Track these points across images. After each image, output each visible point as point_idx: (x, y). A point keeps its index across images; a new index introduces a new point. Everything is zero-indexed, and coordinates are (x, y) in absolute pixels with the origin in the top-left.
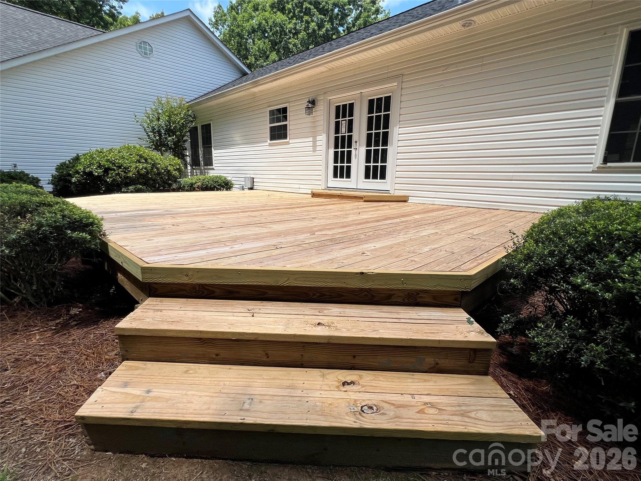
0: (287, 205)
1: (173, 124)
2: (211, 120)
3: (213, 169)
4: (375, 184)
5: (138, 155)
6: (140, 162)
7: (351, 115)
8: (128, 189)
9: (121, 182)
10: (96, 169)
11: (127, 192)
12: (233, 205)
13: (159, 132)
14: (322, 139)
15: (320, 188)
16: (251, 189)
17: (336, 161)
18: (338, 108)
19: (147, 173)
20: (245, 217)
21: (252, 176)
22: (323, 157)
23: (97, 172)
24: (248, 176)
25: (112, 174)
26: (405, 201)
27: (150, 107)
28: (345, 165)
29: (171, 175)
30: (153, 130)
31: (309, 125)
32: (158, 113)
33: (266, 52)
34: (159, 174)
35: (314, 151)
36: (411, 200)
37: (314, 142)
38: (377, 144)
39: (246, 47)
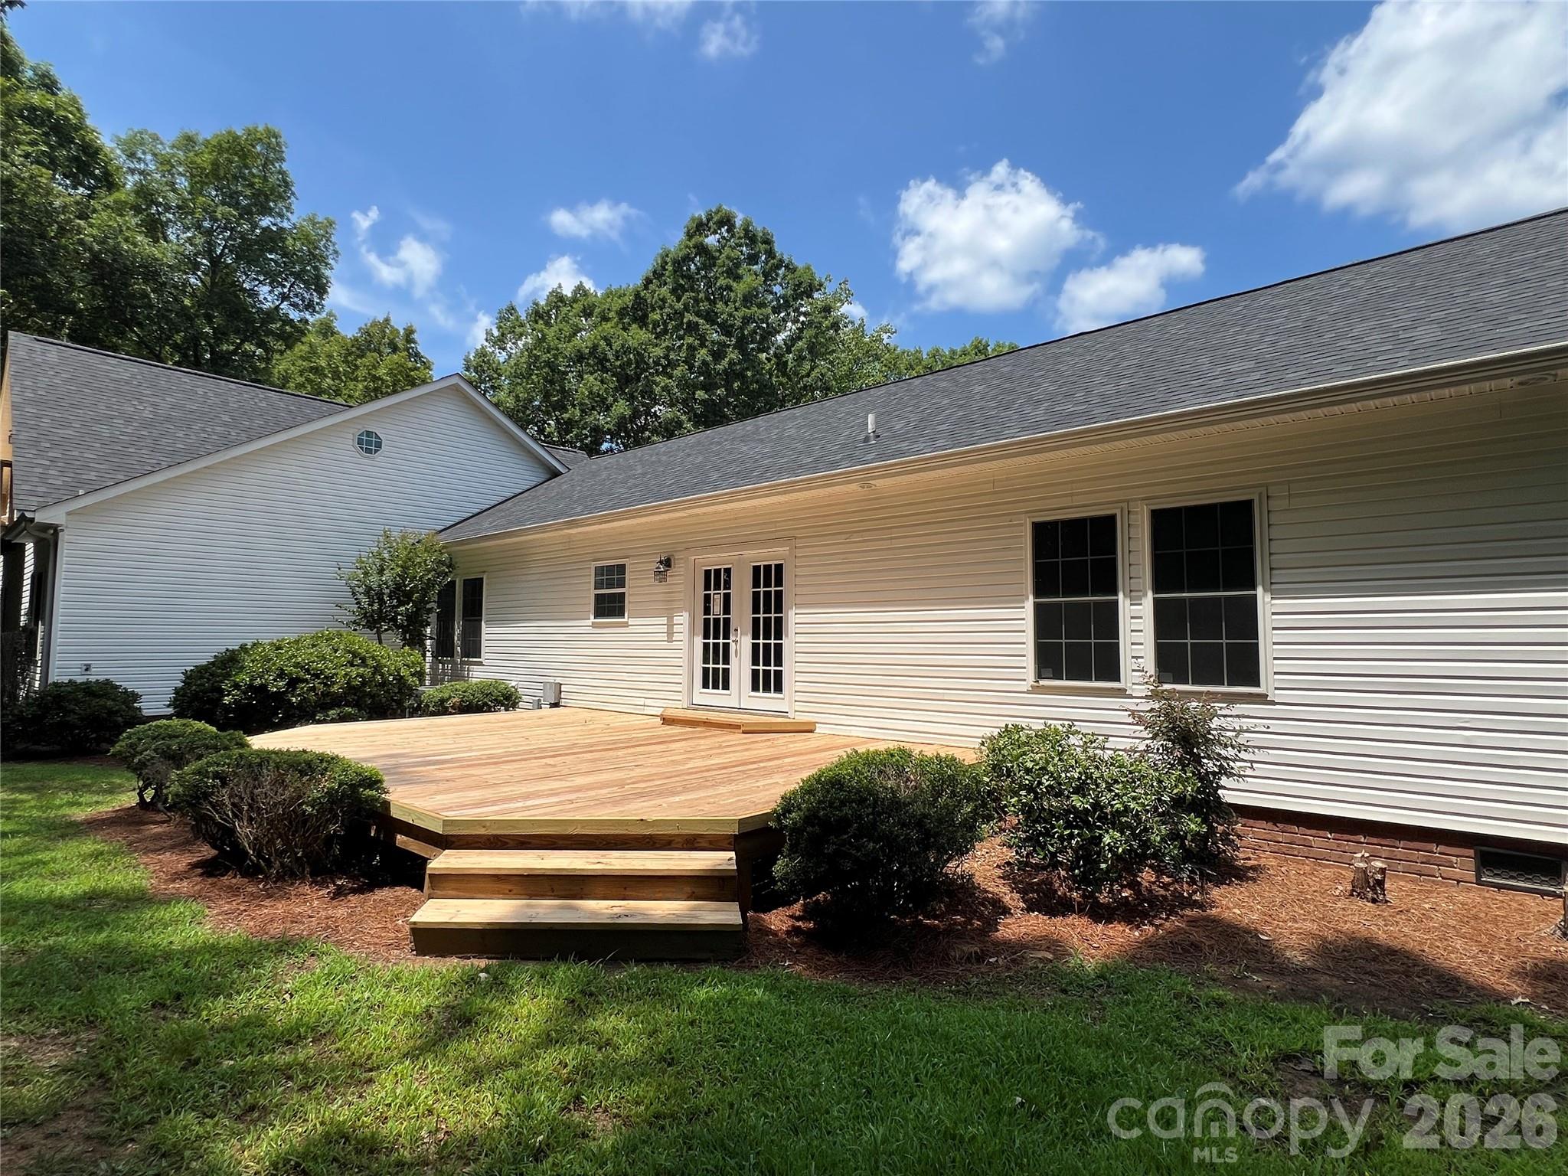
0: (609, 744)
1: (411, 581)
2: (484, 572)
3: (480, 664)
4: (766, 701)
5: (349, 652)
6: (352, 665)
7: (728, 586)
8: (328, 716)
9: (316, 702)
10: (274, 680)
11: (324, 722)
12: (521, 745)
13: (380, 595)
14: (682, 620)
15: (678, 707)
16: (556, 705)
17: (706, 660)
18: (707, 573)
19: (364, 684)
20: (538, 767)
21: (559, 680)
22: (684, 654)
23: (276, 686)
24: (551, 680)
25: (303, 688)
26: (811, 731)
27: (367, 547)
28: (721, 666)
29: (404, 684)
30: (369, 590)
31: (661, 597)
32: (383, 560)
33: (606, 399)
34: (384, 684)
35: (670, 640)
36: (819, 729)
37: (670, 625)
38: (767, 636)
39: (563, 387)
